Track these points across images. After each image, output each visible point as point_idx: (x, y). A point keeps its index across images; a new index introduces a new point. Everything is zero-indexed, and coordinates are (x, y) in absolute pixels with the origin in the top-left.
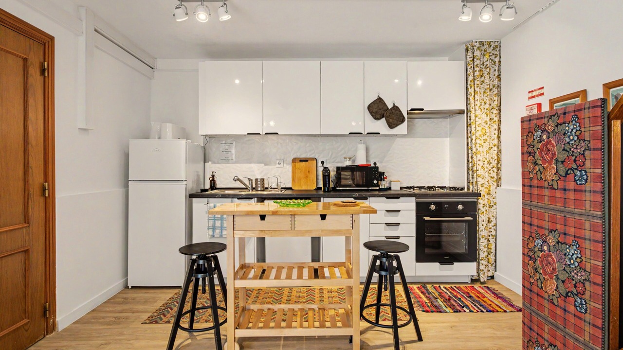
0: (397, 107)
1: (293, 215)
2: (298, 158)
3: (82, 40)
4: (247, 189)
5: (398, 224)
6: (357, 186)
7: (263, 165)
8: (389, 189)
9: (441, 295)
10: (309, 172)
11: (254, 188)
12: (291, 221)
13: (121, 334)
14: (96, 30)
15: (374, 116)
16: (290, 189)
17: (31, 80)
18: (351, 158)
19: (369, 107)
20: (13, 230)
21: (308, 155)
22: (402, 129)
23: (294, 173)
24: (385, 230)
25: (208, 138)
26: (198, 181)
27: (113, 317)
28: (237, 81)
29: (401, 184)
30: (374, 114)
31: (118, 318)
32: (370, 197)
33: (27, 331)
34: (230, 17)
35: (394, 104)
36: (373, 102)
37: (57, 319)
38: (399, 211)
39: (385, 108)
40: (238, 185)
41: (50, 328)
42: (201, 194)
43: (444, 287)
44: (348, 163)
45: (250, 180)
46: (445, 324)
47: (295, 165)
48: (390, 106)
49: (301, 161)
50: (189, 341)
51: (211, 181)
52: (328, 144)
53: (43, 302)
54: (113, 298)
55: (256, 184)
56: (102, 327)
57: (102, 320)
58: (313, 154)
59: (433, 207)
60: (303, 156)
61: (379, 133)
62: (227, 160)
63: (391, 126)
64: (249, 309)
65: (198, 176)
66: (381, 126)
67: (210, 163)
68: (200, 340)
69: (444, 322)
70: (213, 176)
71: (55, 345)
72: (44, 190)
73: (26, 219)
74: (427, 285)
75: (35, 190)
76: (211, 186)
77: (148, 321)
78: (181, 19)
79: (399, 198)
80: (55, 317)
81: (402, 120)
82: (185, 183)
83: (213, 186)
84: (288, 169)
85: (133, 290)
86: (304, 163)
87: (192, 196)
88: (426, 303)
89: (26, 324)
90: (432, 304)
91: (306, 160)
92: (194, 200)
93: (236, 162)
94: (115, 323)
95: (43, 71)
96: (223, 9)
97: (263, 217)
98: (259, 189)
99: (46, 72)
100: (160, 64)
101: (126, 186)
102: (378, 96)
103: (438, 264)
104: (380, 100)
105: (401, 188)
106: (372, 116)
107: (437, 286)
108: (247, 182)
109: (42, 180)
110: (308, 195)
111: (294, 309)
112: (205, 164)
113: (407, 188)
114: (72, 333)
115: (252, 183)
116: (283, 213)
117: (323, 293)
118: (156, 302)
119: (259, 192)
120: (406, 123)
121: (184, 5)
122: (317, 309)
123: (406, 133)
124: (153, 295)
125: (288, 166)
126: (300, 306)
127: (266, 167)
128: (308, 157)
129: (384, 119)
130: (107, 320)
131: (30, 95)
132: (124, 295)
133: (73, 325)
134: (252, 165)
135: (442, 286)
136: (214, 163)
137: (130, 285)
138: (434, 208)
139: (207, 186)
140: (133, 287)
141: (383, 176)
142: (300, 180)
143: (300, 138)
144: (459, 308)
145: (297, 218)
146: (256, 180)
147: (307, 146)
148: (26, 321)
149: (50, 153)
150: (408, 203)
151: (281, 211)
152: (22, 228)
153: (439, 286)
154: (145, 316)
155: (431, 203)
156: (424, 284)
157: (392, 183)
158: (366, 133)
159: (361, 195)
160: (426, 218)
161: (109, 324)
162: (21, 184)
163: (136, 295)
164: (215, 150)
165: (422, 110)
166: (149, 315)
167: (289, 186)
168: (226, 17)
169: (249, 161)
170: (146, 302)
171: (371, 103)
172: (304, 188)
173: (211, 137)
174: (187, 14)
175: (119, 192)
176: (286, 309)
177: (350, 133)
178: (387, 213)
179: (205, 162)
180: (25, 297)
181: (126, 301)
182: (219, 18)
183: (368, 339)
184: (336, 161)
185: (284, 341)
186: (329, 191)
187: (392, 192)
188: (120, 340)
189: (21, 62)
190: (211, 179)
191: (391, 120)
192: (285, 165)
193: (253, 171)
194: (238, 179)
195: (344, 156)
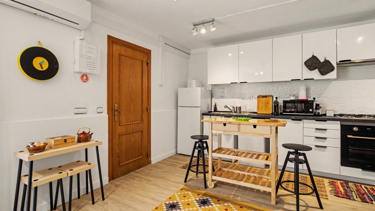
0: (328, 61)
1: (239, 124)
2: (261, 96)
3: (160, 48)
4: (231, 112)
5: (326, 138)
6: (297, 112)
7: (241, 99)
8: (325, 115)
9: (358, 190)
10: (267, 103)
11: (235, 112)
12: (238, 127)
13: (172, 170)
14: (165, 44)
15: (310, 68)
16: (256, 113)
17: (144, 68)
18: (294, 95)
19: (305, 63)
20: (138, 123)
21: (268, 94)
22: (333, 75)
23: (258, 104)
24: (315, 141)
25: (213, 86)
26: (208, 107)
27: (170, 163)
28: (230, 55)
29: (334, 112)
30: (309, 67)
31: (172, 164)
32: (303, 119)
33: (142, 160)
34: (215, 29)
35: (325, 59)
36: (308, 59)
37: (151, 159)
38: (326, 130)
39: (318, 62)
40: (227, 110)
41: (150, 162)
42: (209, 114)
43: (365, 187)
44: (292, 98)
45: (234, 107)
46: (349, 206)
47: (259, 99)
48: (322, 60)
49: (263, 97)
50: (196, 178)
51: (214, 108)
52: (280, 87)
53: (147, 151)
54: (171, 157)
55: (237, 110)
56: (165, 166)
57: (166, 164)
58: (271, 92)
59: (355, 129)
60: (264, 94)
61: (313, 79)
62: (222, 97)
63: (323, 73)
64: (223, 170)
65: (208, 105)
66: (315, 74)
67: (214, 98)
68: (200, 179)
69: (348, 205)
70: (215, 105)
71: (150, 168)
72: (148, 109)
73: (142, 120)
74: (349, 183)
75: (145, 109)
76: (214, 110)
77: (182, 167)
78: (195, 33)
79: (326, 121)
80: (151, 158)
81: (332, 69)
82: (200, 108)
83: (215, 110)
84: (255, 101)
85: (179, 155)
86: (264, 98)
87: (203, 114)
88: (341, 192)
89: (142, 158)
90: (346, 193)
91: (266, 97)
92: (204, 116)
93: (227, 98)
94: (170, 165)
95: (147, 64)
96: (212, 26)
97: (225, 125)
98: (238, 112)
99: (148, 64)
100: (192, 52)
101: (177, 109)
102: (313, 55)
103: (361, 169)
104: (314, 57)
105: (335, 115)
106: (308, 68)
107: (359, 185)
108: (232, 108)
109: (147, 105)
110: (265, 116)
111: (245, 175)
112: (212, 99)
113: (339, 115)
114: (155, 166)
115: (234, 109)
116: (234, 123)
117: (270, 173)
118: (187, 161)
119: (238, 114)
120: (335, 71)
121: (196, 28)
122: (257, 177)
123: (336, 78)
124: (186, 158)
125: (255, 100)
126: (248, 174)
127: (243, 100)
128: (267, 95)
129: (317, 70)
130: (168, 164)
131: (143, 74)
132: (176, 156)
133: (157, 163)
134: (235, 99)
135: (363, 186)
136: (216, 98)
137: (178, 152)
138: (357, 129)
139: (213, 110)
140: (179, 154)
141: (318, 107)
142: (262, 107)
143: (262, 84)
144: (368, 201)
145: (241, 126)
146: (237, 107)
147: (267, 88)
148: (142, 157)
149: (150, 95)
150: (335, 125)
151: (233, 122)
152: (141, 123)
153: (361, 186)
154: (181, 165)
155: (354, 126)
156: (347, 182)
157: (327, 111)
158: (303, 79)
159: (297, 118)
160: (349, 136)
161: (168, 165)
162: (140, 106)
163: (179, 157)
164: (217, 92)
165: (350, 60)
166: (183, 165)
167: (256, 111)
168: (213, 29)
169: (233, 97)
170: (183, 160)
171: (307, 60)
172: (264, 112)
173: (215, 85)
174: (197, 31)
175: (174, 111)
176: (241, 174)
177: (292, 80)
178: (316, 130)
179: (212, 98)
180: (142, 148)
181: (176, 158)
182: (210, 30)
183: (285, 199)
184: (286, 97)
185: (237, 188)
186: (277, 115)
187: (327, 117)
188: (171, 172)
189: (141, 62)
190: (214, 106)
191: (322, 70)
192: (253, 99)
193: (236, 103)
194: (227, 107)
195: (290, 94)
